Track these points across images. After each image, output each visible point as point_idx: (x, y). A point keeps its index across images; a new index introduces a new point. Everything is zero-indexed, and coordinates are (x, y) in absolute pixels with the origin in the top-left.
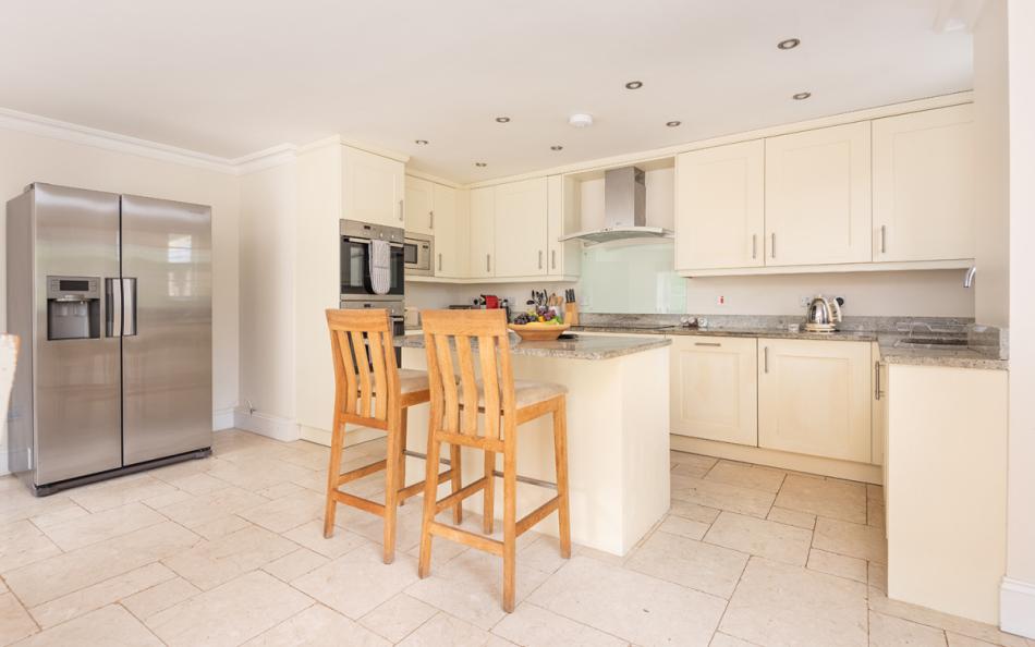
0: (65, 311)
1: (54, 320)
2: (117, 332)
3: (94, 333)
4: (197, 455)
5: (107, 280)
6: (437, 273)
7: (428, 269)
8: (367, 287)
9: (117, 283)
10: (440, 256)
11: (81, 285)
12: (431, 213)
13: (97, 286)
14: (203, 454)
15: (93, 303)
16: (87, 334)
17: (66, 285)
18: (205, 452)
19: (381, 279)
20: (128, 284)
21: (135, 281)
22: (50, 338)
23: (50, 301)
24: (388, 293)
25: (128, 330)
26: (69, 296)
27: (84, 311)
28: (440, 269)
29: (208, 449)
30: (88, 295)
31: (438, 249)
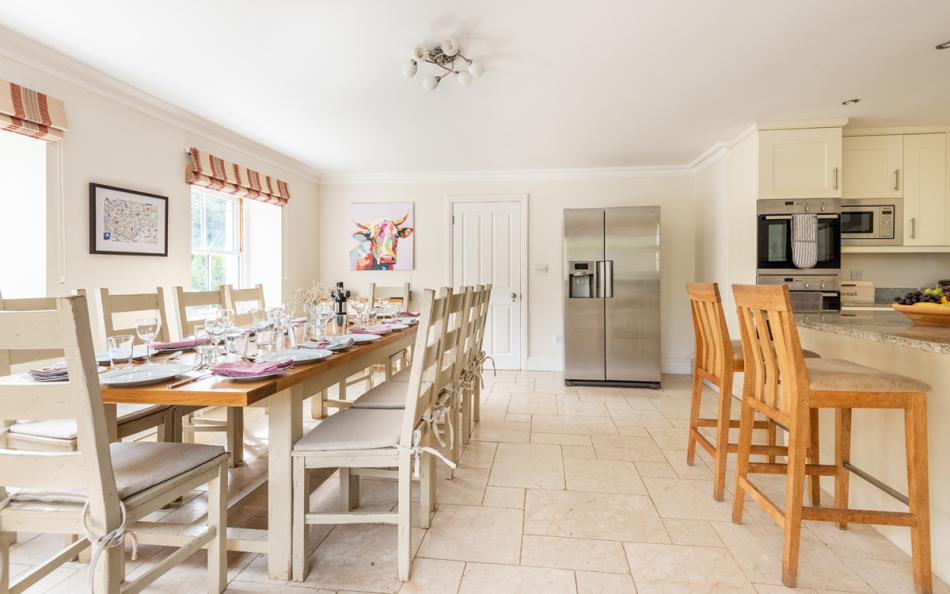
0: (578, 281)
1: (574, 286)
2: (602, 295)
3: (591, 296)
4: (652, 385)
5: (598, 262)
6: (907, 241)
7: (892, 236)
8: (788, 263)
9: (602, 264)
10: (913, 221)
11: (584, 266)
12: (897, 172)
13: (592, 266)
14: (654, 386)
15: (591, 276)
16: (588, 295)
17: (578, 266)
18: (655, 385)
19: (806, 251)
20: (608, 264)
21: (612, 262)
22: (571, 296)
23: (571, 276)
24: (816, 267)
25: (608, 294)
26: (578, 273)
27: (587, 281)
28: (913, 237)
29: (658, 383)
30: (588, 272)
31: (907, 213)
